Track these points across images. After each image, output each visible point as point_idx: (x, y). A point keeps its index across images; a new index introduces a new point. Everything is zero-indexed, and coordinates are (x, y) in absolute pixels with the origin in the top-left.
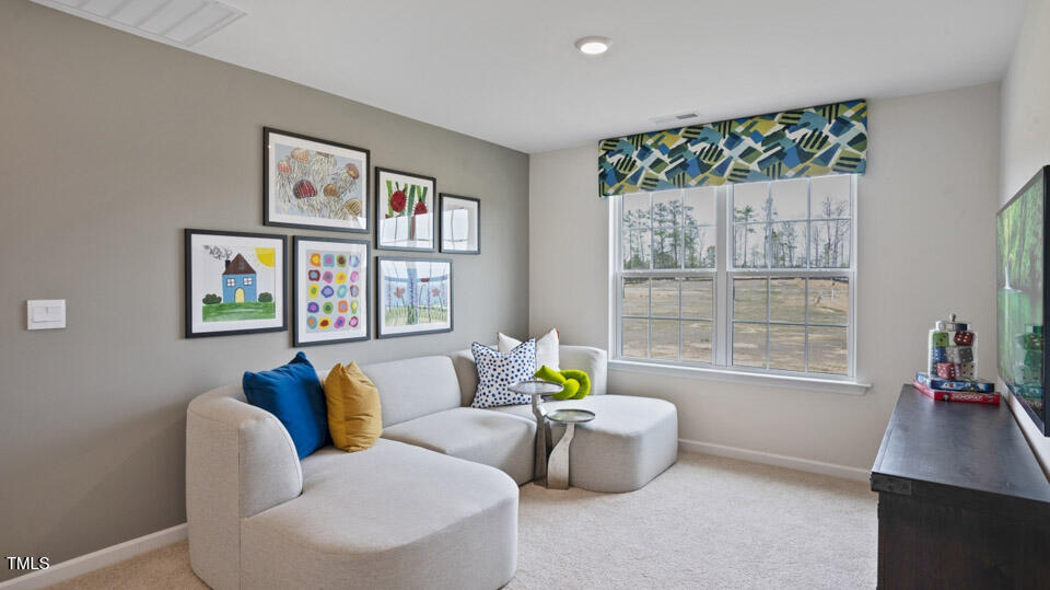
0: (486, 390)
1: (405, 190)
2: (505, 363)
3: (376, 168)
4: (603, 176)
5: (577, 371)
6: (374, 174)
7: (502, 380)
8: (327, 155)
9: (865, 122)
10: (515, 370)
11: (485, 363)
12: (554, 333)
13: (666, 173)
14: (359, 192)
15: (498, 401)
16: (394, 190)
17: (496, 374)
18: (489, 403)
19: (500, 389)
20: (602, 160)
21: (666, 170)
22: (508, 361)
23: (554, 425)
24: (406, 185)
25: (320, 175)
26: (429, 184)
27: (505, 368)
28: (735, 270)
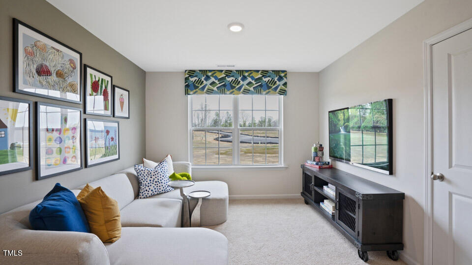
0: (147, 188)
1: (99, 80)
2: (156, 173)
3: (85, 65)
4: (187, 86)
5: (185, 173)
6: (84, 68)
7: (156, 182)
8: (58, 51)
9: (286, 78)
10: (161, 176)
11: (145, 175)
12: (169, 156)
13: (217, 88)
14: (76, 78)
15: (154, 193)
16: (94, 80)
17: (152, 179)
18: (150, 194)
19: (155, 187)
20: (186, 79)
21: (217, 86)
22: (157, 172)
23: (191, 200)
24: (99, 78)
25: (53, 63)
26: (109, 79)
27: (156, 176)
28: (241, 128)
